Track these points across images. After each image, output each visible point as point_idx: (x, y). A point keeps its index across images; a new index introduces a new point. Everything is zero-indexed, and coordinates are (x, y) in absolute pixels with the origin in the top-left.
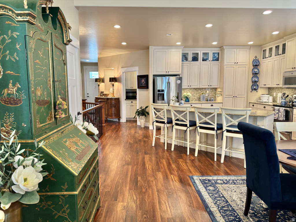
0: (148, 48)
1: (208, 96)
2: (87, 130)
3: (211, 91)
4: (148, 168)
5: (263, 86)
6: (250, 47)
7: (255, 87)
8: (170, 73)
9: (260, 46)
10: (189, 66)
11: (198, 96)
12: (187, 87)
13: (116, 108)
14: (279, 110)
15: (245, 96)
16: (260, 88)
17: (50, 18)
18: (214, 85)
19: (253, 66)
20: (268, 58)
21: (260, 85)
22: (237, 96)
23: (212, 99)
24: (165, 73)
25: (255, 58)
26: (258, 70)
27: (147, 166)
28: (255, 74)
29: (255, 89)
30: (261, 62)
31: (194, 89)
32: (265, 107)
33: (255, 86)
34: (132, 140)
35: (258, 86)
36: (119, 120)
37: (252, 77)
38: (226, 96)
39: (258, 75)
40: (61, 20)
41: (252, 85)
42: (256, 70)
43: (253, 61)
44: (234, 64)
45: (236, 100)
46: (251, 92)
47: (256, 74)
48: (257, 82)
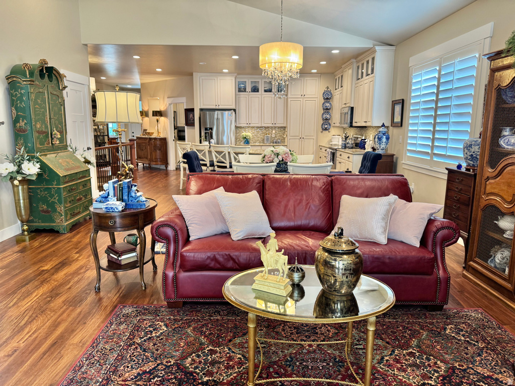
0: (191, 75)
1: (276, 137)
2: (85, 158)
3: (279, 130)
6: (320, 75)
7: (326, 126)
8: (221, 107)
9: (333, 73)
11: (262, 137)
12: (246, 125)
13: (162, 151)
15: (315, 138)
16: (333, 127)
17: (46, 76)
18: (280, 123)
19: (324, 99)
21: (333, 124)
22: (305, 137)
23: (279, 141)
24: (214, 107)
25: (326, 90)
26: (330, 104)
28: (327, 110)
29: (326, 129)
30: (333, 94)
31: (258, 127)
33: (327, 125)
35: (330, 124)
36: (167, 167)
37: (323, 114)
38: (291, 138)
39: (330, 111)
40: (56, 74)
41: (323, 124)
42: (328, 105)
43: (324, 93)
44: (300, 96)
45: (303, 142)
46: (322, 132)
47: (327, 109)
48: (329, 119)
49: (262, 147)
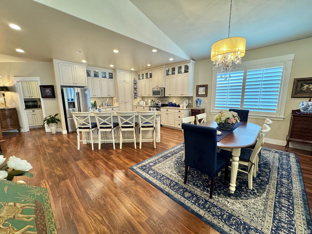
0: (51, 61)
3: (110, 99)
4: (89, 175)
5: (140, 96)
6: (131, 72)
8: (77, 85)
9: (136, 72)
10: (92, 81)
12: (93, 96)
14: (153, 109)
15: (131, 102)
18: (112, 95)
19: (134, 84)
20: (142, 80)
21: (138, 96)
22: (127, 102)
23: (111, 104)
24: (72, 85)
25: (134, 79)
26: (136, 86)
27: (87, 173)
28: (135, 89)
29: (136, 98)
30: (138, 82)
32: (144, 108)
34: (51, 149)
35: (137, 96)
37: (134, 91)
38: (121, 103)
39: (137, 89)
41: (134, 95)
43: (133, 81)
44: (123, 81)
45: (126, 104)
46: (134, 99)
48: (137, 93)
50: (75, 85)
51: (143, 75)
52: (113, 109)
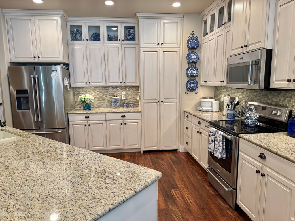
1: (126, 99)
3: (131, 90)
5: (204, 83)
6: (182, 16)
7: (192, 85)
8: (41, 60)
9: (200, 13)
10: (84, 48)
11: (109, 99)
12: (84, 85)
14: (215, 135)
15: (177, 100)
16: (201, 86)
18: (131, 82)
19: (189, 48)
20: (210, 34)
21: (201, 82)
22: (164, 100)
23: (131, 104)
24: (32, 60)
25: (191, 36)
26: (197, 56)
28: (193, 64)
29: (192, 89)
31: (103, 87)
32: (200, 123)
33: (193, 83)
35: (197, 83)
37: (188, 69)
38: (146, 101)
39: (197, 65)
41: (187, 83)
42: (194, 57)
43: (188, 41)
44: (156, 45)
45: (162, 106)
46: (186, 93)
47: (193, 62)
48: (196, 76)
49: (108, 115)
50: (37, 60)
51: (213, 17)
52: (123, 116)
